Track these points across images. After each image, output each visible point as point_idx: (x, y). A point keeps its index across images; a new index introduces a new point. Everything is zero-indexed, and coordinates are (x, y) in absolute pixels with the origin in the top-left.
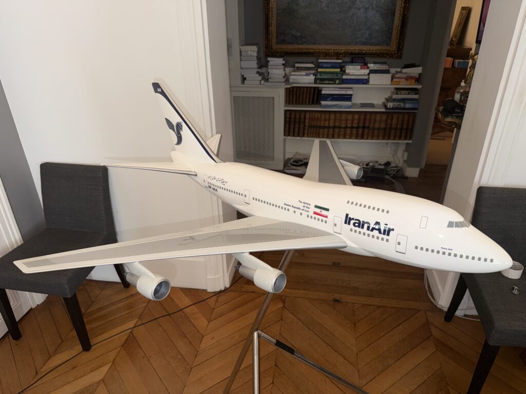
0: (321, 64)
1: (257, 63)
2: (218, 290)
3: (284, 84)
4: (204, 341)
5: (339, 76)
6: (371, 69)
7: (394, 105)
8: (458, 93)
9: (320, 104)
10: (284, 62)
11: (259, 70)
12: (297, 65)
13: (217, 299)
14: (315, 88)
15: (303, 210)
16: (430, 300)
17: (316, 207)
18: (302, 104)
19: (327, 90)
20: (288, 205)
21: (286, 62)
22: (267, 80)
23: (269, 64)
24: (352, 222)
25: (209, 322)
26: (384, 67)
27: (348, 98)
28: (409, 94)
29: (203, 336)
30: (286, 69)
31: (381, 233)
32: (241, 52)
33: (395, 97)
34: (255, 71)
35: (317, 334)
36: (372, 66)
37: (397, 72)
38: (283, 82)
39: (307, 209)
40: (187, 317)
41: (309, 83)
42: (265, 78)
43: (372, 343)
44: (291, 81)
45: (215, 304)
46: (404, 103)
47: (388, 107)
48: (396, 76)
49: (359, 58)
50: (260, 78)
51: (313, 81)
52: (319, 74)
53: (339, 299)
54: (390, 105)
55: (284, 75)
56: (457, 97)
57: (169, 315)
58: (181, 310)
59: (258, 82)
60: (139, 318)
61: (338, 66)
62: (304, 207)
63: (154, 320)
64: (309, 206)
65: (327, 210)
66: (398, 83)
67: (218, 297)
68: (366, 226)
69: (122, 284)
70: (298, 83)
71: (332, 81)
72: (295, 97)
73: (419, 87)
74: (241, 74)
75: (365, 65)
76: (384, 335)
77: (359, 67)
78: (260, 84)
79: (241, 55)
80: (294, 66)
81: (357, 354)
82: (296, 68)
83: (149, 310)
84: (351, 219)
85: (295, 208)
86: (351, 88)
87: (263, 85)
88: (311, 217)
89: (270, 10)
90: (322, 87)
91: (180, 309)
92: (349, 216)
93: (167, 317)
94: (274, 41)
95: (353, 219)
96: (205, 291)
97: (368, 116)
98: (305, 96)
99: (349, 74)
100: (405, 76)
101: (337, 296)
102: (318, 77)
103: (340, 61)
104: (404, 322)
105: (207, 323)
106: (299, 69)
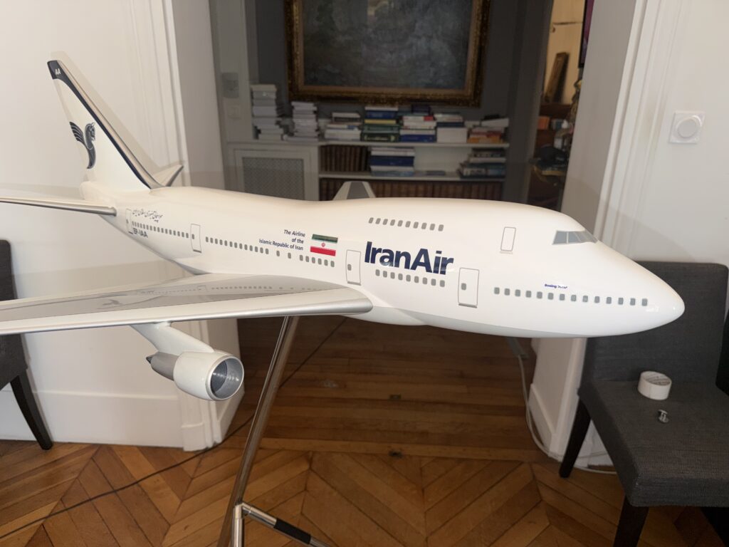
0: (368, 114)
1: (277, 109)
2: (202, 447)
3: (316, 140)
4: (171, 532)
5: (395, 132)
6: (439, 120)
7: (472, 171)
8: (559, 138)
9: (370, 170)
10: (315, 109)
11: (280, 119)
12: (335, 115)
13: (200, 462)
14: (362, 148)
15: (292, 247)
16: (536, 445)
17: (316, 237)
18: (345, 170)
19: (379, 149)
20: (265, 242)
21: (318, 108)
22: (291, 134)
23: (294, 111)
24: (379, 256)
25: (182, 501)
26: (457, 118)
27: (408, 161)
28: (492, 156)
29: (170, 525)
30: (320, 120)
31: (431, 272)
32: (252, 93)
33: (473, 160)
34: (274, 120)
35: (363, 509)
36: (440, 117)
37: (475, 126)
38: (315, 137)
39: (300, 245)
40: (146, 494)
41: (353, 140)
42: (289, 131)
43: (451, 519)
44: (327, 136)
45: (196, 471)
46: (486, 169)
47: (465, 174)
48: (474, 130)
49: (421, 105)
50: (281, 131)
51: (358, 137)
52: (366, 128)
53: (397, 450)
54: (467, 171)
55: (316, 128)
56: (558, 144)
57: (115, 491)
58: (137, 482)
59: (279, 137)
60: (61, 500)
61: (393, 115)
62: (294, 240)
63: (88, 501)
64: (302, 238)
65: (334, 240)
66: (476, 141)
67: (201, 459)
68: (403, 259)
69: (38, 444)
70: (337, 140)
71: (386, 137)
72: (333, 160)
73: (506, 145)
74: (253, 125)
75: (430, 116)
76: (469, 505)
77: (422, 118)
78: (282, 139)
79: (252, 97)
80: (330, 117)
81: (426, 540)
82: (333, 119)
83: (81, 484)
84: (376, 251)
85: (279, 245)
86: (412, 148)
87: (287, 140)
88: (307, 259)
89: (295, 36)
90: (371, 147)
91: (134, 481)
92: (373, 246)
93: (110, 495)
94: (300, 80)
95: (380, 250)
96: (180, 450)
97: (437, 187)
98: (348, 159)
99: (407, 128)
100: (485, 130)
101: (396, 447)
102: (366, 131)
103: (395, 109)
104: (499, 482)
105: (177, 501)
106: (338, 120)
